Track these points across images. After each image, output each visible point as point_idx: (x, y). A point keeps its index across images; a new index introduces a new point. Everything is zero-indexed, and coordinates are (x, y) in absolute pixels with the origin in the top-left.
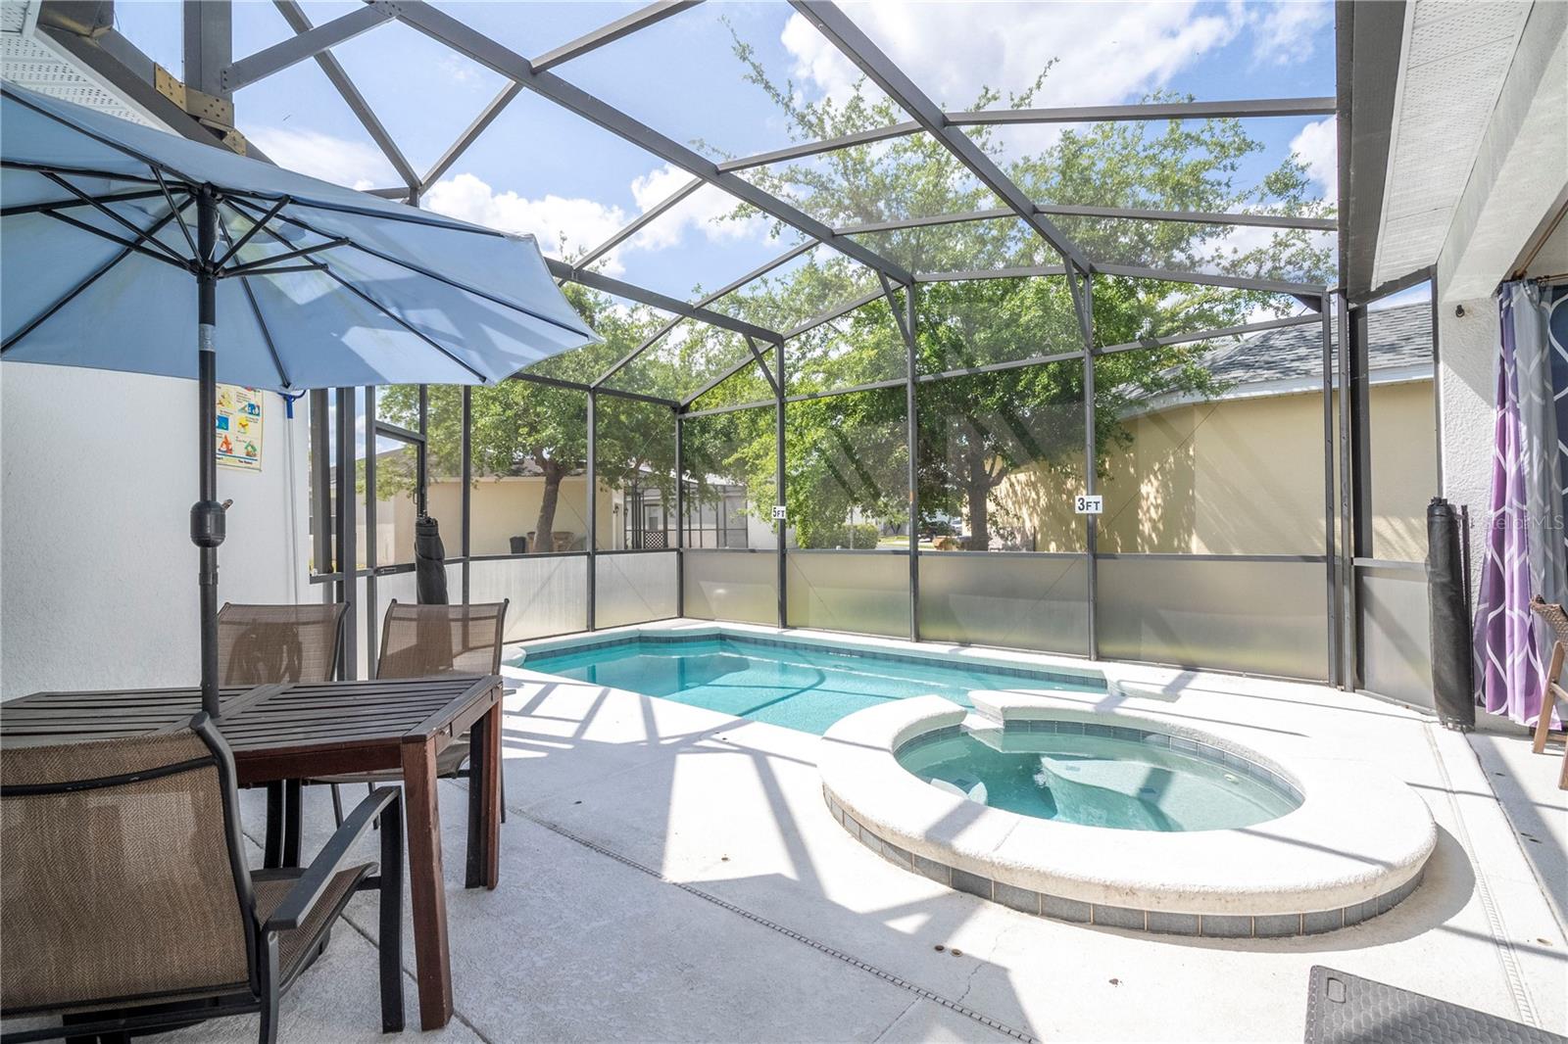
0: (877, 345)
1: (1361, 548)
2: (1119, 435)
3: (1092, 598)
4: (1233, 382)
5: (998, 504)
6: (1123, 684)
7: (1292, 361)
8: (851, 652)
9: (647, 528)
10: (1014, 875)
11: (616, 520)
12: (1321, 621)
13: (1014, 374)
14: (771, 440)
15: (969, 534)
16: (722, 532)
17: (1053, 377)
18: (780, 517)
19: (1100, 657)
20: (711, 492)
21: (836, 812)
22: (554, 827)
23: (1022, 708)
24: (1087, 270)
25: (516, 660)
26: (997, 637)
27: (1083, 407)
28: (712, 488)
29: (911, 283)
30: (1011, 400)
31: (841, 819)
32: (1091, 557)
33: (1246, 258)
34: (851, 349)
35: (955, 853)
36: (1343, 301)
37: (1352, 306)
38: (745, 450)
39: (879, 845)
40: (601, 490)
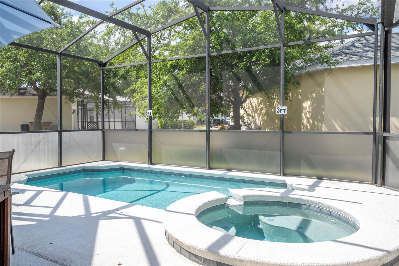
0: (194, 38)
1: (386, 128)
2: (294, 82)
3: (282, 150)
4: (340, 60)
5: (245, 111)
6: (293, 185)
7: (363, 52)
8: (180, 175)
9: (88, 121)
10: (244, 264)
11: (74, 117)
12: (369, 159)
13: (251, 53)
14: (145, 80)
15: (233, 124)
16: (124, 122)
17: (268, 56)
18: (149, 115)
19: (284, 175)
20: (119, 104)
21: (170, 242)
22: (39, 255)
23: (252, 196)
24: (283, 9)
25: (23, 180)
26: (243, 167)
27: (280, 69)
28: (119, 102)
29: (208, 11)
30: (250, 65)
31: (173, 245)
32: (282, 132)
33: (347, 9)
34: (181, 40)
35: (220, 256)
36: (383, 27)
37: (386, 29)
38: (134, 86)
39: (188, 255)
40: (65, 102)
